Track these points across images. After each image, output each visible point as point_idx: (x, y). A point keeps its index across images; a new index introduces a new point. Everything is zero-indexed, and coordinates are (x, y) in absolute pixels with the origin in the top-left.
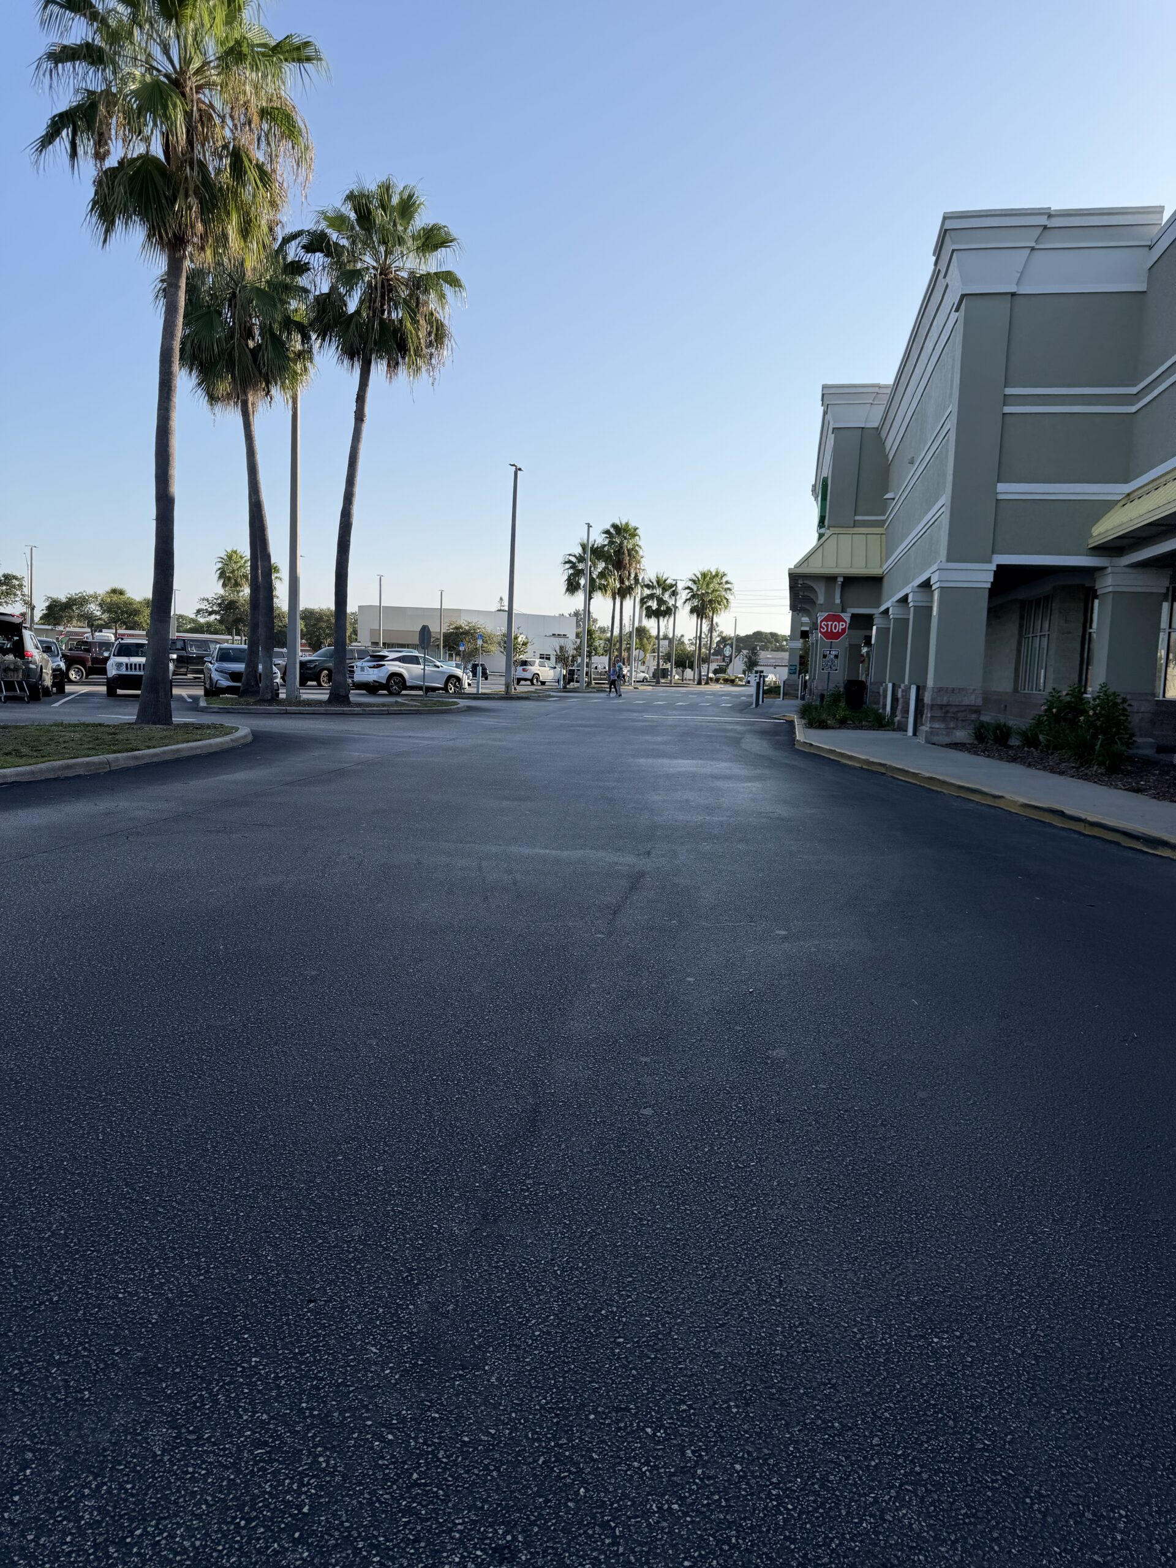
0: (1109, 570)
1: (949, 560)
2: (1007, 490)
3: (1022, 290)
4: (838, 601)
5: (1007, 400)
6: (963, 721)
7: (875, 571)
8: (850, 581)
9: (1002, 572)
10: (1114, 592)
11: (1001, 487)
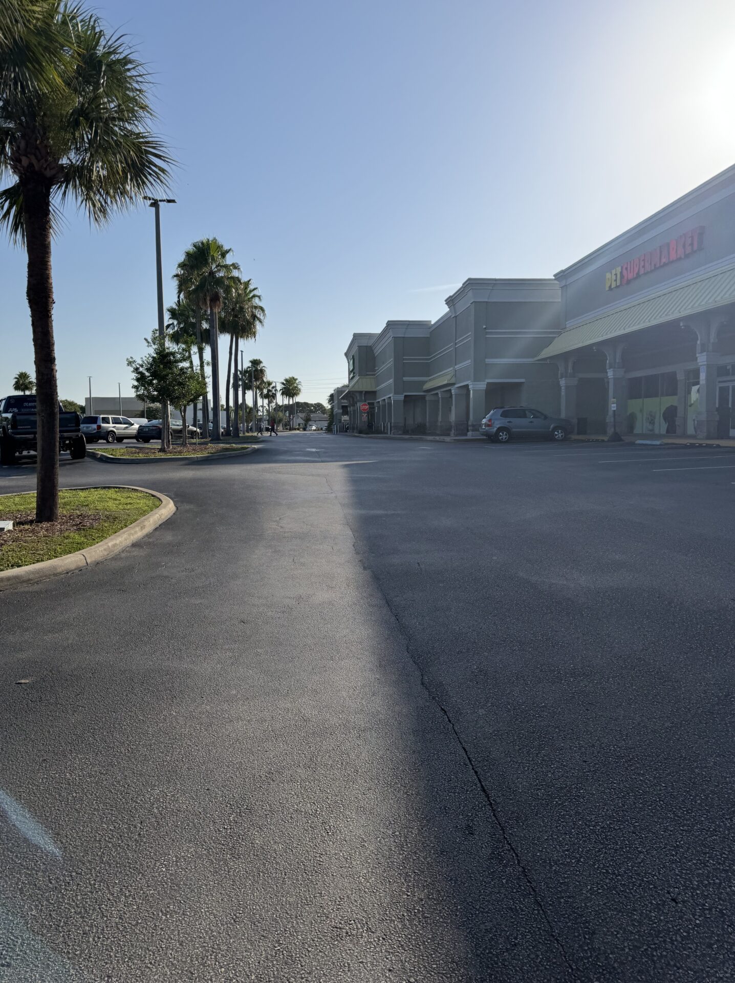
0: (427, 396)
2: (405, 379)
3: (406, 336)
4: (363, 398)
5: (404, 359)
7: (374, 389)
8: (366, 392)
9: (406, 396)
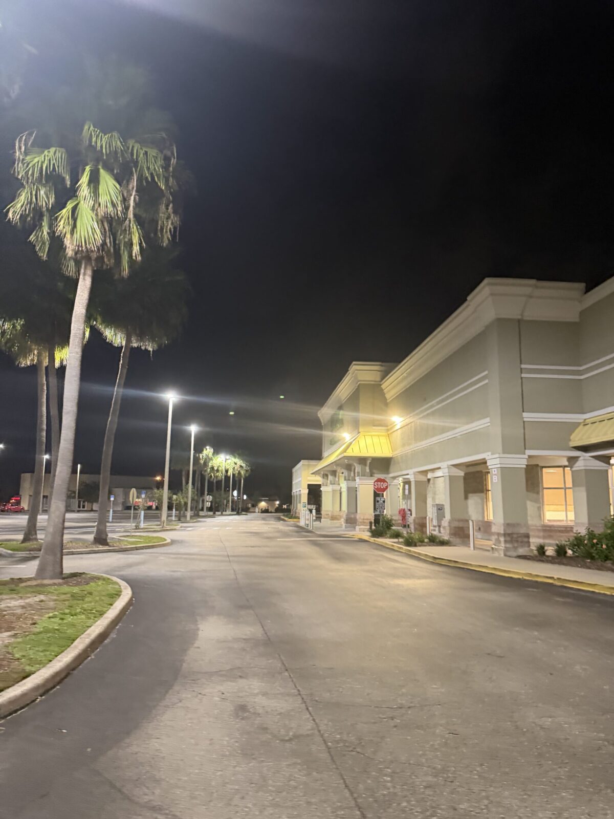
0: (580, 458)
1: (504, 453)
2: (528, 416)
3: (524, 318)
5: (522, 370)
6: (522, 542)
7: (389, 455)
8: (375, 461)
10: (585, 470)
11: (525, 415)
